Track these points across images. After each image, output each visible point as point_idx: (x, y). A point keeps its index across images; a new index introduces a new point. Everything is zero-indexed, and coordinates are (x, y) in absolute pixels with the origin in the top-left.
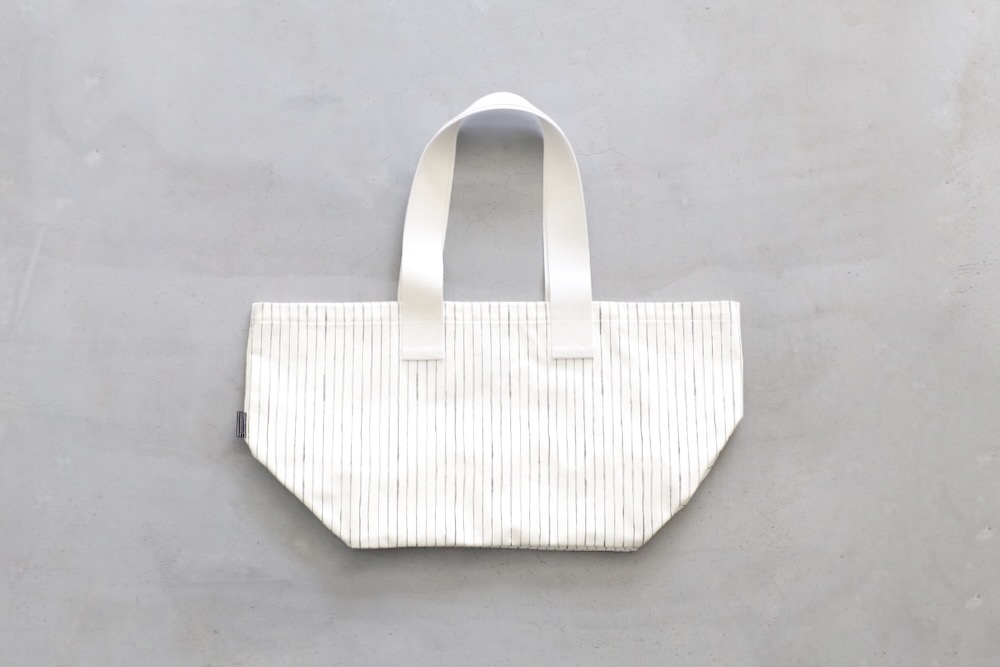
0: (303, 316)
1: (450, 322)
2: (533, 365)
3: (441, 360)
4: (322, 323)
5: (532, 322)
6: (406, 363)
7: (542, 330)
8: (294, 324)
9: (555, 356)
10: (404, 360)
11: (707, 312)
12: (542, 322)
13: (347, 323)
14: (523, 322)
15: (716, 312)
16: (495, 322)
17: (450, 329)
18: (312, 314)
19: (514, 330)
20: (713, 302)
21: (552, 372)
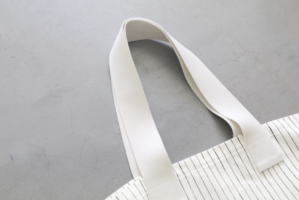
1: (182, 177)
2: (251, 182)
5: (235, 153)
9: (261, 170)
12: (241, 150)
14: (228, 156)
16: (211, 164)
17: (184, 182)
19: (225, 164)
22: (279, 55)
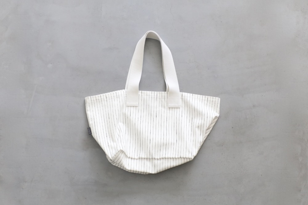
0: (100, 98)
1: (140, 96)
2: (163, 109)
3: (137, 106)
4: (105, 99)
5: (163, 97)
6: (127, 107)
7: (166, 99)
8: (98, 101)
9: (169, 107)
10: (127, 106)
11: (212, 100)
12: (166, 97)
13: (112, 98)
14: (161, 97)
15: (214, 100)
16: (153, 97)
17: (140, 98)
18: (102, 97)
19: (158, 99)
20: (214, 97)
21: (168, 111)
22: (209, 69)
